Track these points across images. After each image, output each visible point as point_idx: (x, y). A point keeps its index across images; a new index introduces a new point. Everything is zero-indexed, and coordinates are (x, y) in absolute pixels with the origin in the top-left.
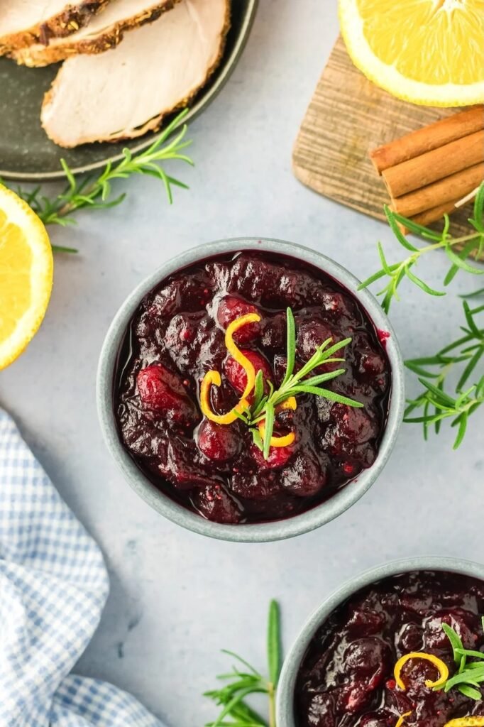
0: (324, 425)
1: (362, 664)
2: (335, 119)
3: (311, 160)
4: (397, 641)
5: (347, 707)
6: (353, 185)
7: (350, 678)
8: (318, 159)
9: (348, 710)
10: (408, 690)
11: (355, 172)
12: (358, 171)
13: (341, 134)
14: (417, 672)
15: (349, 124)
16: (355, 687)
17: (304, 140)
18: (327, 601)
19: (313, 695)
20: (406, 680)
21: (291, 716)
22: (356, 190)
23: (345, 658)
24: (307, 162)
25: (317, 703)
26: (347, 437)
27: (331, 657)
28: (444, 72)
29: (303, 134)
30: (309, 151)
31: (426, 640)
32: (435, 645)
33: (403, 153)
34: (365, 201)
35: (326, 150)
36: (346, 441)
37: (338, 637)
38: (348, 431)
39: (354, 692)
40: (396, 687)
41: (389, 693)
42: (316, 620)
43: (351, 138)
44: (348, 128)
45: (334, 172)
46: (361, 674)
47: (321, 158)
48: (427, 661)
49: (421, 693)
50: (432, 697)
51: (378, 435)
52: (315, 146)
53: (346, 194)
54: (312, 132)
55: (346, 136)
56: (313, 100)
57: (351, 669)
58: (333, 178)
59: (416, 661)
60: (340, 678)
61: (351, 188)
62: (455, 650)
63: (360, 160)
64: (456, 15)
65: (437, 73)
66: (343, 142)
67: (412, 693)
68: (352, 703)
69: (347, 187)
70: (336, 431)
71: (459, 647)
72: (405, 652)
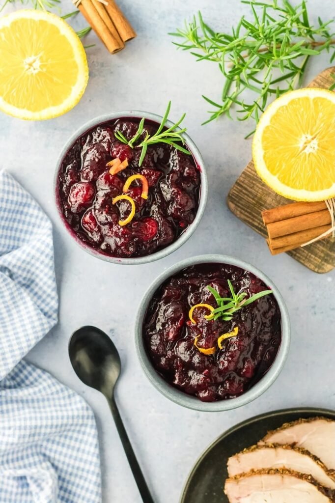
0: (168, 203)
1: (173, 316)
2: (254, 182)
3: (237, 200)
4: (189, 300)
5: (169, 339)
6: (256, 217)
7: (168, 324)
8: (241, 200)
9: (170, 340)
10: (197, 324)
11: (258, 211)
12: (259, 211)
13: (255, 190)
14: (200, 313)
15: (260, 186)
16: (172, 328)
17: (236, 189)
18: (150, 287)
19: (152, 335)
20: (196, 319)
21: (142, 348)
22: (256, 220)
23: (164, 314)
24: (235, 200)
25: (154, 339)
26: (180, 207)
27: (157, 315)
28: (301, 183)
29: (236, 186)
30: (238, 195)
31: (203, 298)
32: (207, 299)
33: (279, 217)
34: (260, 226)
35: (246, 196)
36: (180, 209)
37: (159, 305)
38: (180, 205)
39: (171, 330)
40: (192, 324)
41: (189, 327)
42: (146, 297)
43: (260, 193)
44: (260, 188)
45: (248, 208)
46: (174, 320)
47: (243, 200)
48: (204, 308)
49: (204, 323)
50: (209, 325)
51: (196, 206)
52: (241, 193)
53: (251, 221)
54: (241, 186)
55: (257, 192)
56: (245, 170)
57: (168, 320)
58: (246, 211)
59: (199, 308)
60: (163, 325)
61: (254, 219)
62: (217, 299)
63: (261, 205)
64: (311, 156)
65: (298, 184)
66: (255, 194)
67: (200, 325)
68: (171, 336)
69: (252, 217)
70: (174, 205)
71: (219, 298)
72: (193, 305)
